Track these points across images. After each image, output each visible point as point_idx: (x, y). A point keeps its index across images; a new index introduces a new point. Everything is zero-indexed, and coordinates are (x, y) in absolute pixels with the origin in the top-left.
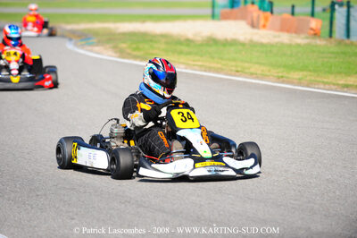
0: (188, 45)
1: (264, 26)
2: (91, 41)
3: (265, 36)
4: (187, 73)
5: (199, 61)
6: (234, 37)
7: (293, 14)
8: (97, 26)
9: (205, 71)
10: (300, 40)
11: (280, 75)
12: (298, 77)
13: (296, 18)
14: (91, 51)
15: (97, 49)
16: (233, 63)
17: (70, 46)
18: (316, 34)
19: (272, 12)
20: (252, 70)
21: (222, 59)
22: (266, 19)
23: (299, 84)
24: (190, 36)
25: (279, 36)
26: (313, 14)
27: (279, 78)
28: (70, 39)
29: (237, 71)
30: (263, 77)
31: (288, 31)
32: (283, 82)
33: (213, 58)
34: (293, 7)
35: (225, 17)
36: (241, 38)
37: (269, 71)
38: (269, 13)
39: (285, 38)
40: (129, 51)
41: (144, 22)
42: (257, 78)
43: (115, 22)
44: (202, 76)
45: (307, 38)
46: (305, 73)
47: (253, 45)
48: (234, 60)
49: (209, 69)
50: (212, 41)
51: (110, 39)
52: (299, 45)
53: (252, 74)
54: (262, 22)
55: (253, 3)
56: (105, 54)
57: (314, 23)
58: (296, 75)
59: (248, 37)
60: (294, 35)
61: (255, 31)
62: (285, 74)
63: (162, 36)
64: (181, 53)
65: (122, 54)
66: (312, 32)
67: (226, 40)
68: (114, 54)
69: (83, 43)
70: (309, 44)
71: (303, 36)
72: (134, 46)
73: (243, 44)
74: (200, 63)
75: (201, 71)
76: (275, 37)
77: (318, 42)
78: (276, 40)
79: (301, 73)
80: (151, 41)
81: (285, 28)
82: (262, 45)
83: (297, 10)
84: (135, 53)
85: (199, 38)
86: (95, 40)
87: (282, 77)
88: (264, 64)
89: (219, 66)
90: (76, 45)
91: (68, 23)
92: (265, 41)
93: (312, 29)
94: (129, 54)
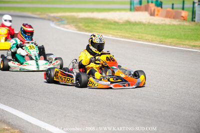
0: (115, 25)
1: (157, 15)
2: (63, 22)
3: (157, 20)
4: (112, 39)
5: (119, 33)
6: (140, 20)
7: (173, 8)
8: (68, 14)
9: (122, 38)
10: (175, 22)
11: (161, 40)
12: (170, 41)
13: (174, 10)
14: (64, 27)
15: (66, 26)
16: (137, 34)
17: (52, 25)
18: (184, 19)
19: (162, 7)
20: (147, 38)
21: (132, 32)
22: (158, 11)
23: (170, 45)
24: (117, 20)
25: (164, 20)
26: (183, 9)
27: (160, 42)
28: (53, 21)
29: (139, 38)
30: (152, 41)
31: (170, 17)
32: (162, 44)
33: (127, 31)
34: (173, 4)
35: (137, 10)
36: (144, 21)
37: (156, 38)
38: (160, 8)
39: (168, 21)
40: (83, 27)
41: (93, 12)
42: (149, 42)
43: (77, 12)
44: (121, 40)
45: (179, 21)
46: (174, 39)
47: (150, 24)
48: (138, 33)
49: (125, 37)
50: (128, 23)
51: (74, 21)
52: (174, 25)
53: (146, 40)
54: (156, 13)
55: (152, 2)
56: (71, 29)
57: (184, 14)
58: (169, 40)
59: (148, 21)
60: (173, 20)
61: (152, 17)
62: (164, 40)
63: (102, 20)
64: (110, 28)
65: (80, 29)
66: (182, 18)
67: (136, 22)
68: (75, 29)
69: (60, 23)
70: (180, 25)
71: (177, 20)
72: (86, 25)
73: (144, 25)
74: (120, 34)
75: (120, 38)
76: (162, 20)
77: (186, 23)
78: (163, 22)
79: (172, 39)
80: (96, 22)
81: (168, 15)
82: (155, 25)
83: (175, 6)
84: (87, 29)
85: (121, 21)
86: (66, 22)
87: (162, 41)
88: (153, 35)
89: (130, 35)
90: (55, 24)
91: (52, 12)
92: (156, 23)
93: (182, 17)
94: (83, 29)
